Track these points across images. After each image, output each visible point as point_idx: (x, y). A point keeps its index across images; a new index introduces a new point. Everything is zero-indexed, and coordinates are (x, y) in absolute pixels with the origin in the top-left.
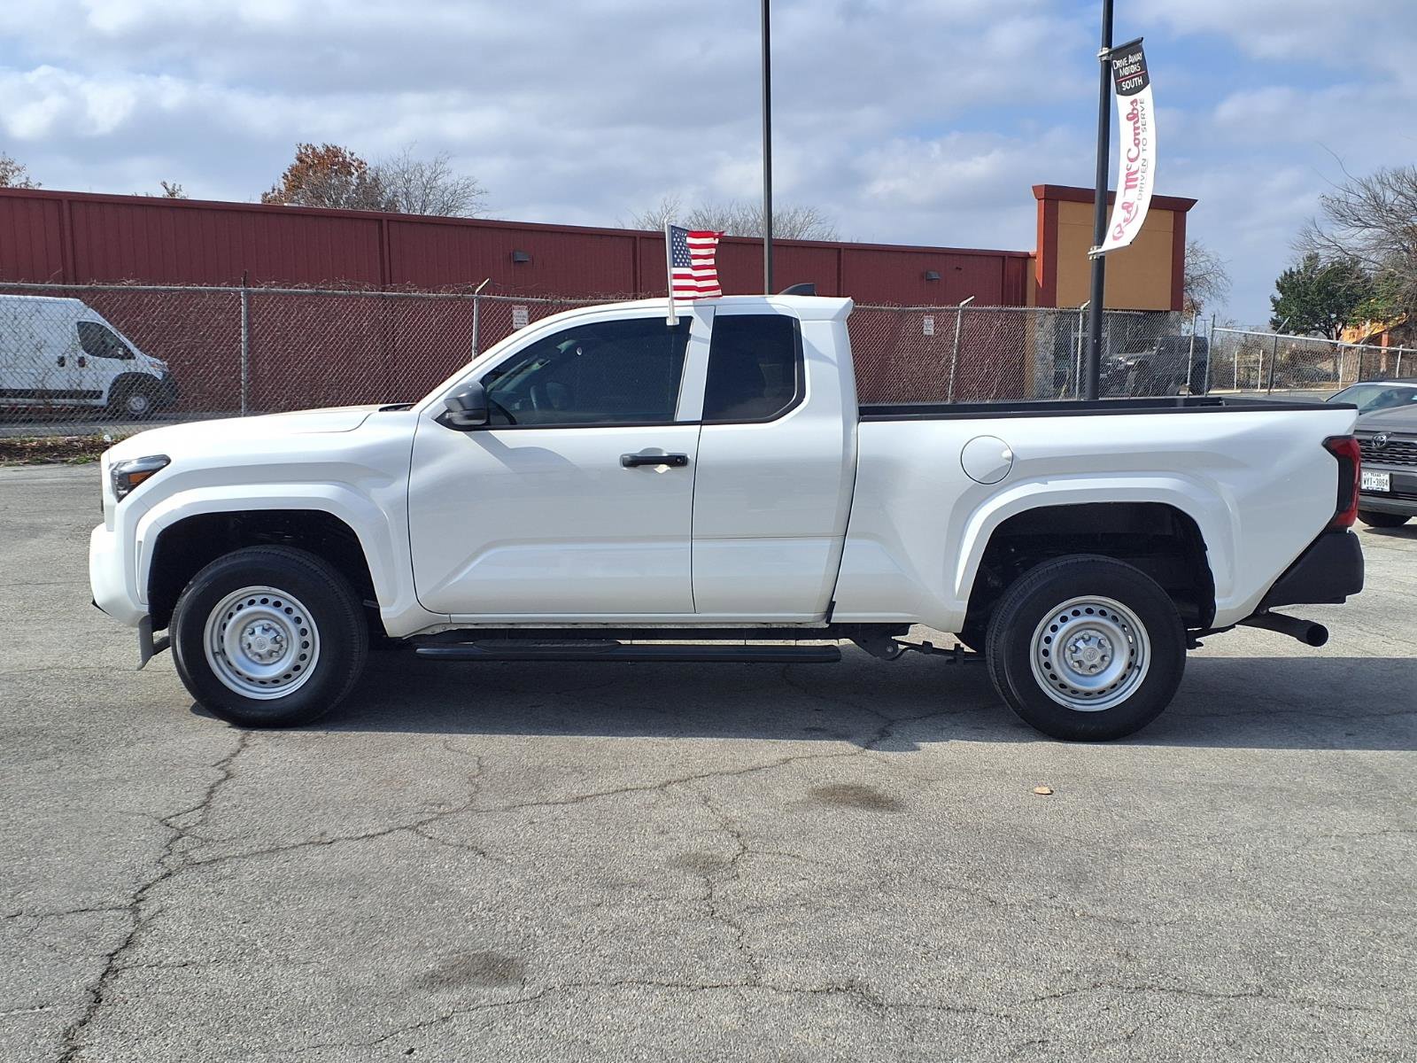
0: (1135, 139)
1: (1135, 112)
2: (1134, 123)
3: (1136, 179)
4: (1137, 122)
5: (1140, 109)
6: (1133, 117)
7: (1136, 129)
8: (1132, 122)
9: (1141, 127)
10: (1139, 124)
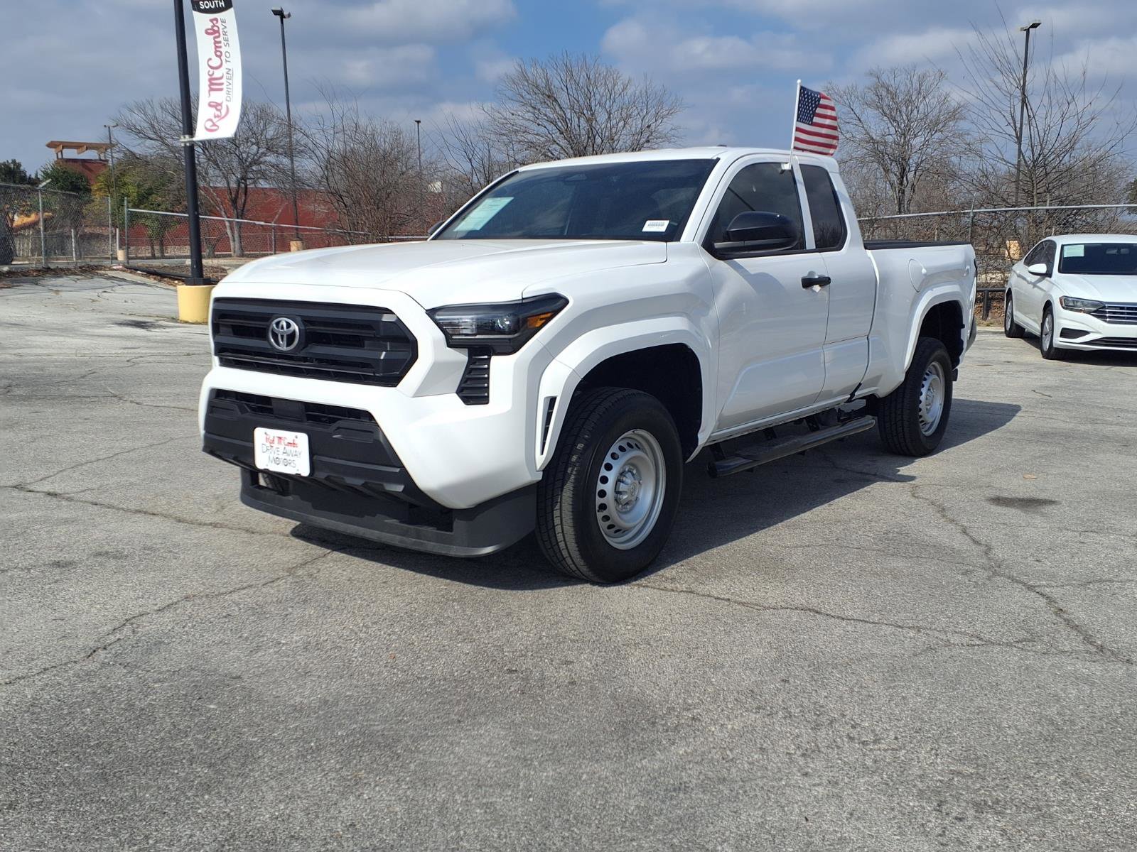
0: (216, 51)
1: (216, 28)
2: (215, 38)
3: (222, 84)
4: (219, 37)
5: (221, 27)
6: (213, 32)
7: (216, 42)
8: (212, 37)
9: (223, 42)
10: (221, 39)
